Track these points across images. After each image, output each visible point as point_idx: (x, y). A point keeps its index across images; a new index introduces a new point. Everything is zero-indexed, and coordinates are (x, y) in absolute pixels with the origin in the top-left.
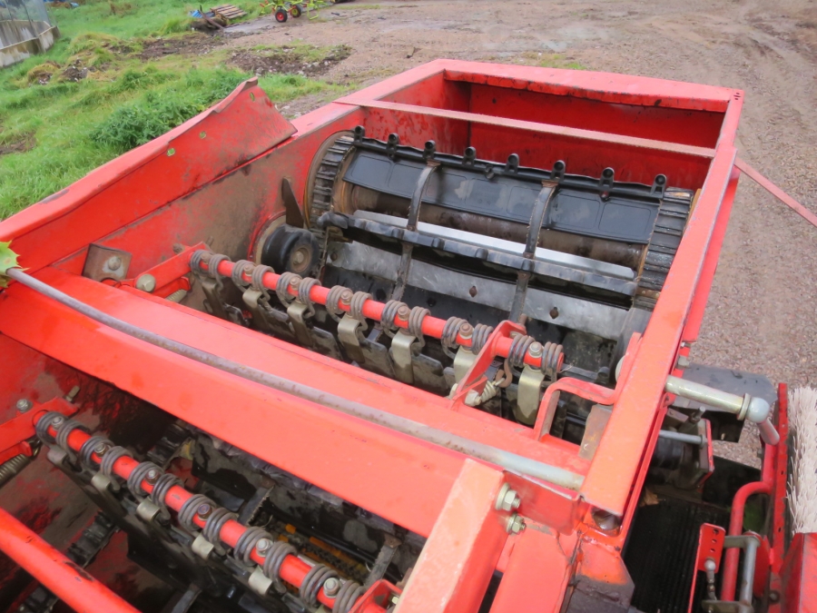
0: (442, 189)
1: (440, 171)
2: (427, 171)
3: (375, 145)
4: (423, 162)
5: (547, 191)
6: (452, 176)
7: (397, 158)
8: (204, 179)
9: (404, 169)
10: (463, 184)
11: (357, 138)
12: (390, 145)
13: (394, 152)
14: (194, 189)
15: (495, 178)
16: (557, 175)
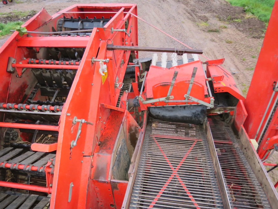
0: (83, 26)
1: (82, 22)
2: (80, 22)
3: (68, 19)
4: (78, 21)
5: (102, 22)
6: (84, 23)
7: (73, 21)
8: (41, 25)
9: (75, 23)
10: (87, 24)
11: (64, 19)
12: (72, 19)
13: (72, 20)
14: (39, 27)
15: (92, 22)
16: (103, 19)
